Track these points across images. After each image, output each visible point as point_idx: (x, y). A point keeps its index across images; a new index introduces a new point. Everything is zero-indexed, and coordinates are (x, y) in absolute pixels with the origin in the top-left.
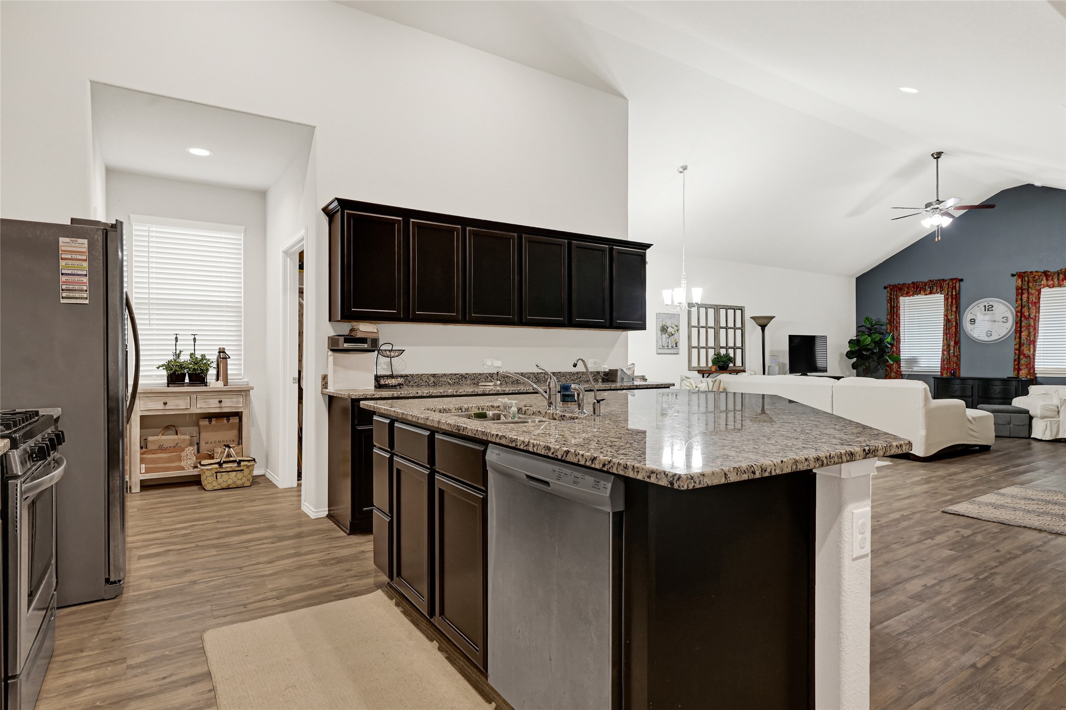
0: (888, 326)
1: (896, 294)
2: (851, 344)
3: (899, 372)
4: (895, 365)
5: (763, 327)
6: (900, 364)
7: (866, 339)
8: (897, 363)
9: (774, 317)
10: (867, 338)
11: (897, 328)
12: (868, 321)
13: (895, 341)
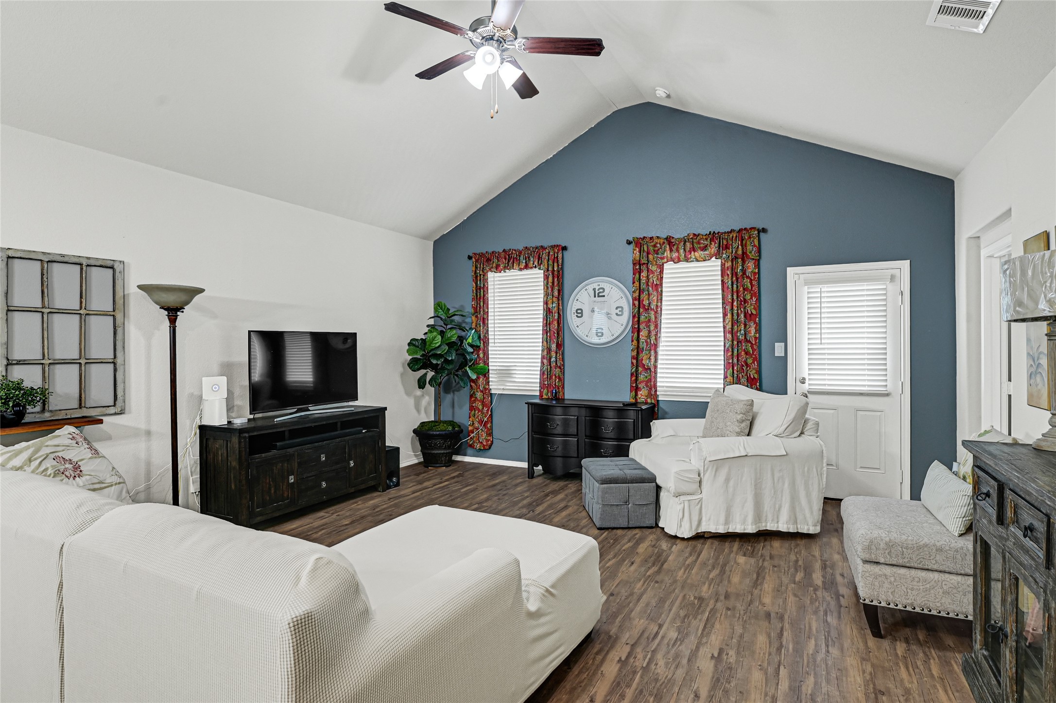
0: (474, 318)
1: (483, 268)
2: (412, 347)
3: (488, 391)
4: (481, 379)
5: (173, 312)
6: (489, 378)
7: (434, 339)
8: (485, 375)
9: (201, 291)
10: (435, 337)
11: (485, 321)
12: (441, 309)
13: (482, 342)
